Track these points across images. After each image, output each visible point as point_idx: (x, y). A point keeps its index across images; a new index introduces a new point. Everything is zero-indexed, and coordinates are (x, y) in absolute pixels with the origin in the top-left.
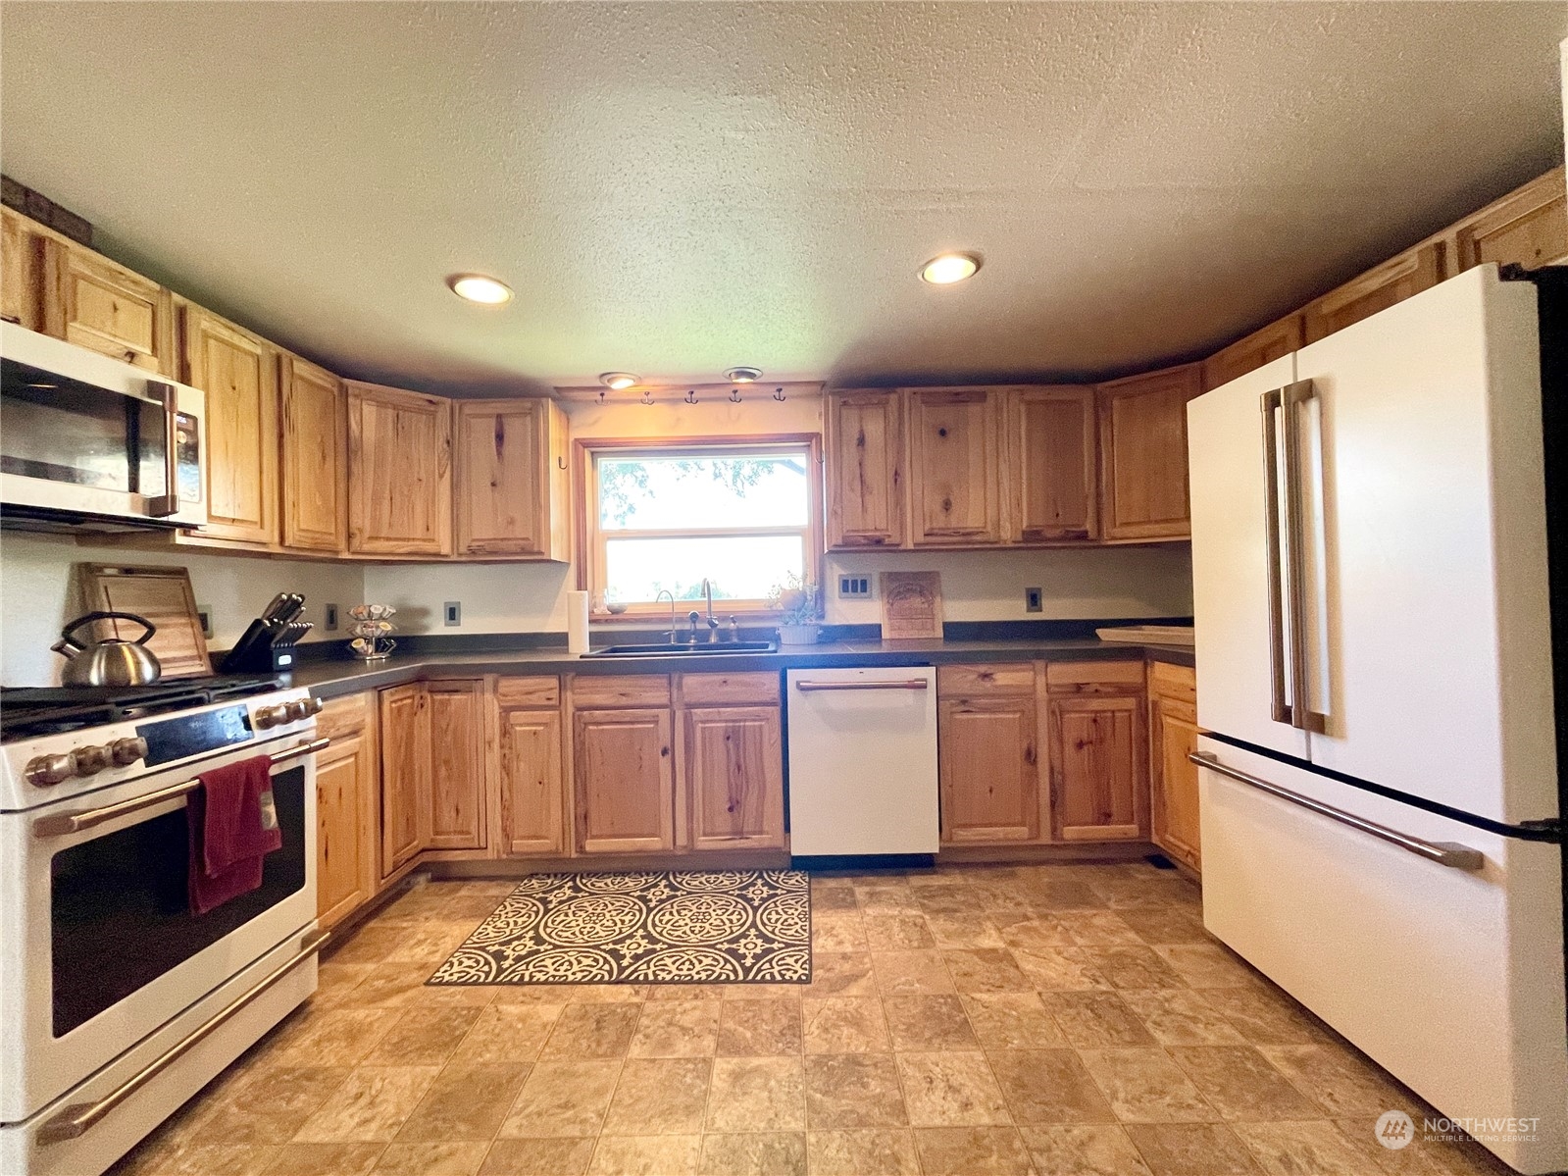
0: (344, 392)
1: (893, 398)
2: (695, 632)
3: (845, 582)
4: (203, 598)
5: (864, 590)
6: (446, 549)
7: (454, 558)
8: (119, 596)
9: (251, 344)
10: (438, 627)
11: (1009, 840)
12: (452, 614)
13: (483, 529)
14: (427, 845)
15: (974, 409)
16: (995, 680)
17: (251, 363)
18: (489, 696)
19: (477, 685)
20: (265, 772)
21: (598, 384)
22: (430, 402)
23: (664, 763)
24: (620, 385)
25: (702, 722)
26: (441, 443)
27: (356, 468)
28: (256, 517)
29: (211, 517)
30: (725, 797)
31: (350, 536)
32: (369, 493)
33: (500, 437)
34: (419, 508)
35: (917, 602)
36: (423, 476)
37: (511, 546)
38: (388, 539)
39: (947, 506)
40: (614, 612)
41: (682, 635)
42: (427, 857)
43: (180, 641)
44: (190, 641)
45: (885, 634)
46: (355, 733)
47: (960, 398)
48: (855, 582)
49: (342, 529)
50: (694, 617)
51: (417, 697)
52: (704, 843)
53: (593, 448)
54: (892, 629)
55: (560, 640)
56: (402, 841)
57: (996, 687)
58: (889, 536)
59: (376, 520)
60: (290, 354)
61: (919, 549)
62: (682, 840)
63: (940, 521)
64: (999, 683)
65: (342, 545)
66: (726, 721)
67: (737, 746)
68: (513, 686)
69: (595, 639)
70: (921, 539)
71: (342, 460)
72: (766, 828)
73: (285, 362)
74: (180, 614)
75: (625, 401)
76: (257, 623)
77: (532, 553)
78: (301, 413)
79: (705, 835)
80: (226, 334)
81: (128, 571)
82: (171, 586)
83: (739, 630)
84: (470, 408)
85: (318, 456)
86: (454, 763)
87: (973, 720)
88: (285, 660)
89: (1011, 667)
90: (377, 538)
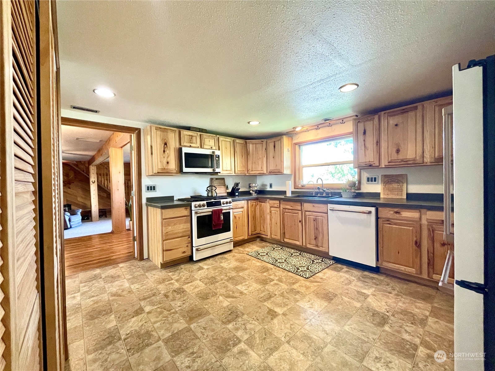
0: (246, 142)
1: (376, 117)
2: (320, 192)
3: (368, 178)
4: (227, 183)
5: (375, 181)
6: (265, 172)
7: (267, 174)
8: (215, 183)
9: (229, 139)
10: (268, 189)
11: (406, 271)
12: (271, 186)
13: (272, 168)
14: (259, 232)
15: (411, 114)
16: (401, 214)
17: (229, 143)
18: (268, 204)
19: (266, 201)
20: (222, 212)
21: (293, 130)
22: (262, 141)
23: (300, 224)
24: (298, 129)
25: (309, 215)
26: (264, 149)
27: (249, 157)
28: (230, 169)
29: (223, 170)
30: (314, 236)
31: (248, 171)
32: (251, 162)
33: (274, 146)
34: (260, 163)
35: (395, 185)
36: (261, 157)
37: (276, 171)
38: (254, 171)
39: (398, 151)
40: (302, 186)
41: (317, 193)
42: (259, 235)
43: (223, 190)
44: (224, 190)
45: (382, 196)
46: (243, 208)
47: (405, 111)
48: (372, 178)
49: (246, 169)
50: (319, 188)
51: (257, 203)
52: (308, 246)
53: (300, 144)
54: (384, 194)
55: (284, 193)
56: (253, 230)
57: (402, 217)
58: (374, 163)
59: (252, 168)
60: (236, 139)
61: (387, 167)
62: (304, 244)
63: (395, 156)
64: (403, 215)
65: (246, 173)
66: (314, 216)
67: (316, 223)
68: (271, 202)
69: (293, 192)
70: (387, 164)
71: (246, 156)
72: (324, 246)
73: (235, 140)
74: (223, 186)
75: (302, 132)
76: (233, 187)
77: (280, 172)
78: (238, 149)
79: (309, 244)
80: (225, 139)
81: (217, 179)
82: (222, 181)
83: (331, 192)
84: (269, 141)
85: (241, 156)
86: (263, 217)
87: (392, 227)
88: (237, 194)
89: (409, 211)
90: (253, 171)
